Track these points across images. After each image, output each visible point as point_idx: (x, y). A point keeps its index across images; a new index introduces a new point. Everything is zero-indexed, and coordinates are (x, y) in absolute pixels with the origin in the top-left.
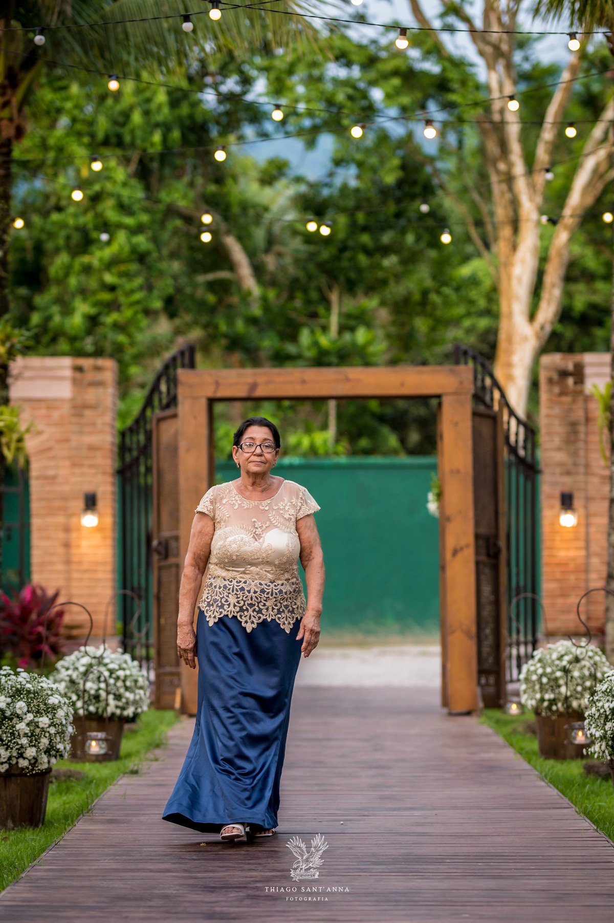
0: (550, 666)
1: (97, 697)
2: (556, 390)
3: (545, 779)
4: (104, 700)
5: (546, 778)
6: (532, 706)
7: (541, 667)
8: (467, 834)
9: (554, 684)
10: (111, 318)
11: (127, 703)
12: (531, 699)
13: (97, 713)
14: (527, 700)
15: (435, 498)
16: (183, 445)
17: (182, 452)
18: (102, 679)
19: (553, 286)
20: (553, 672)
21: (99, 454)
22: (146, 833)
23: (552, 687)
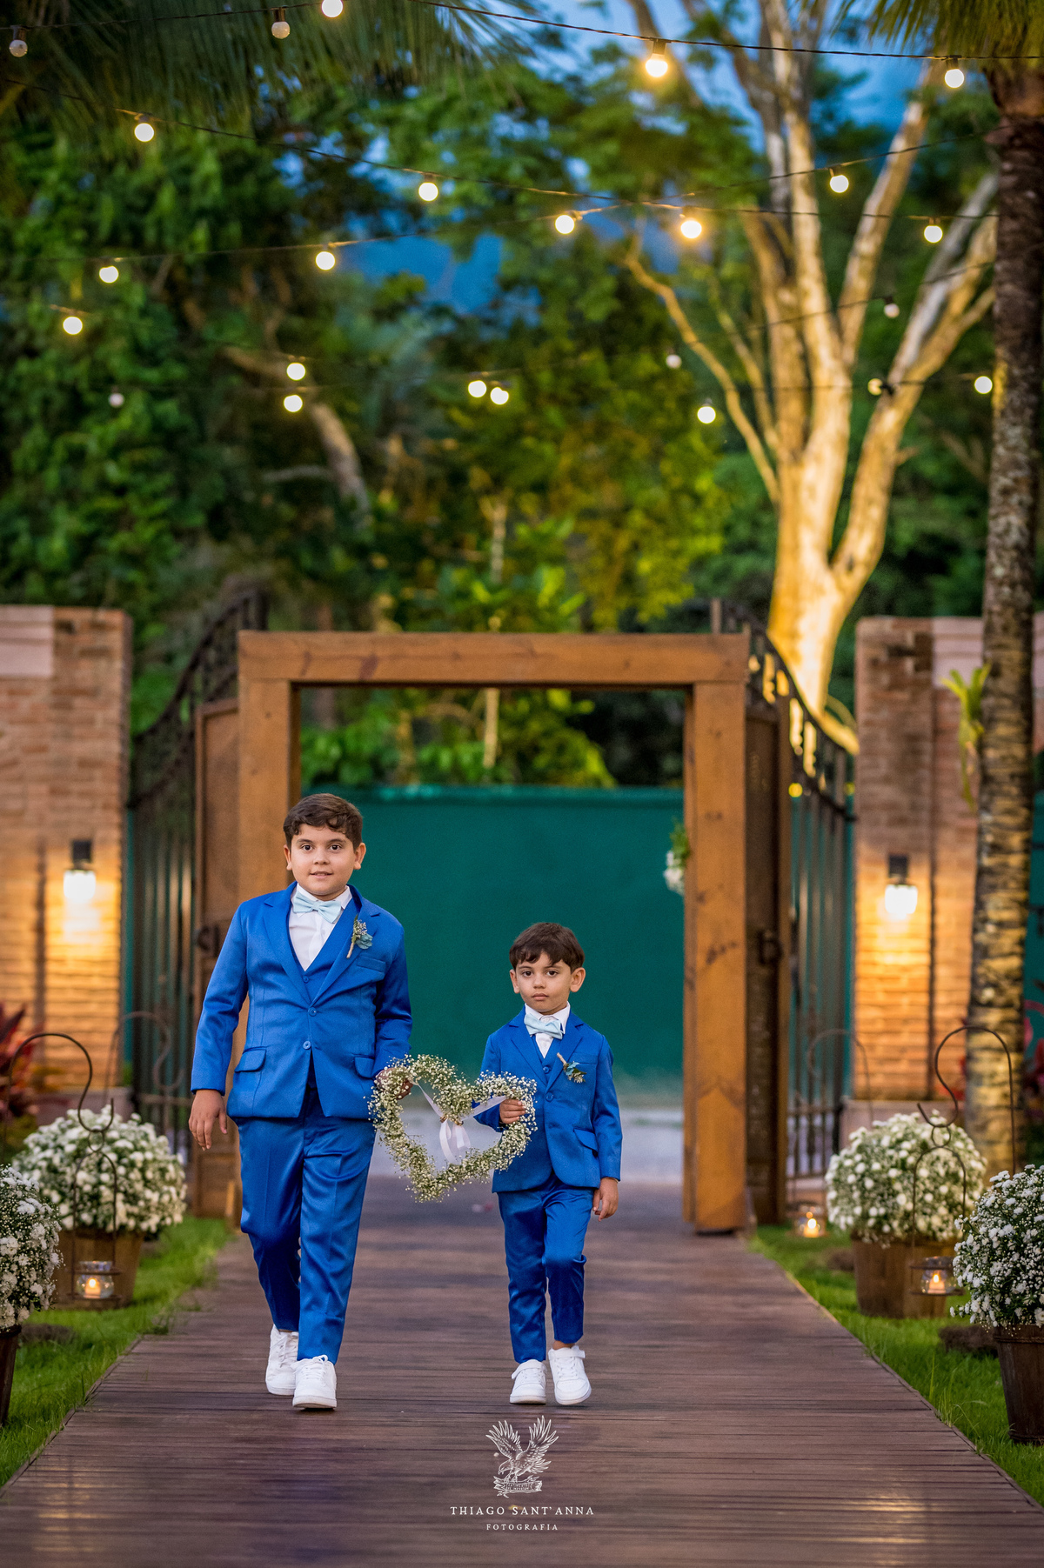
0: (878, 1161)
1: (95, 1198)
2: (885, 679)
3: (876, 1357)
4: (107, 1203)
5: (878, 1354)
6: (847, 1225)
7: (862, 1161)
8: (751, 1457)
9: (886, 1190)
10: (119, 541)
11: (148, 1208)
12: (847, 1215)
13: (94, 1224)
14: (837, 1217)
15: (679, 861)
16: (246, 761)
17: (244, 773)
18: (105, 1166)
19: (870, 502)
20: (884, 1170)
21: (98, 773)
22: (188, 1444)
23: (882, 1195)
